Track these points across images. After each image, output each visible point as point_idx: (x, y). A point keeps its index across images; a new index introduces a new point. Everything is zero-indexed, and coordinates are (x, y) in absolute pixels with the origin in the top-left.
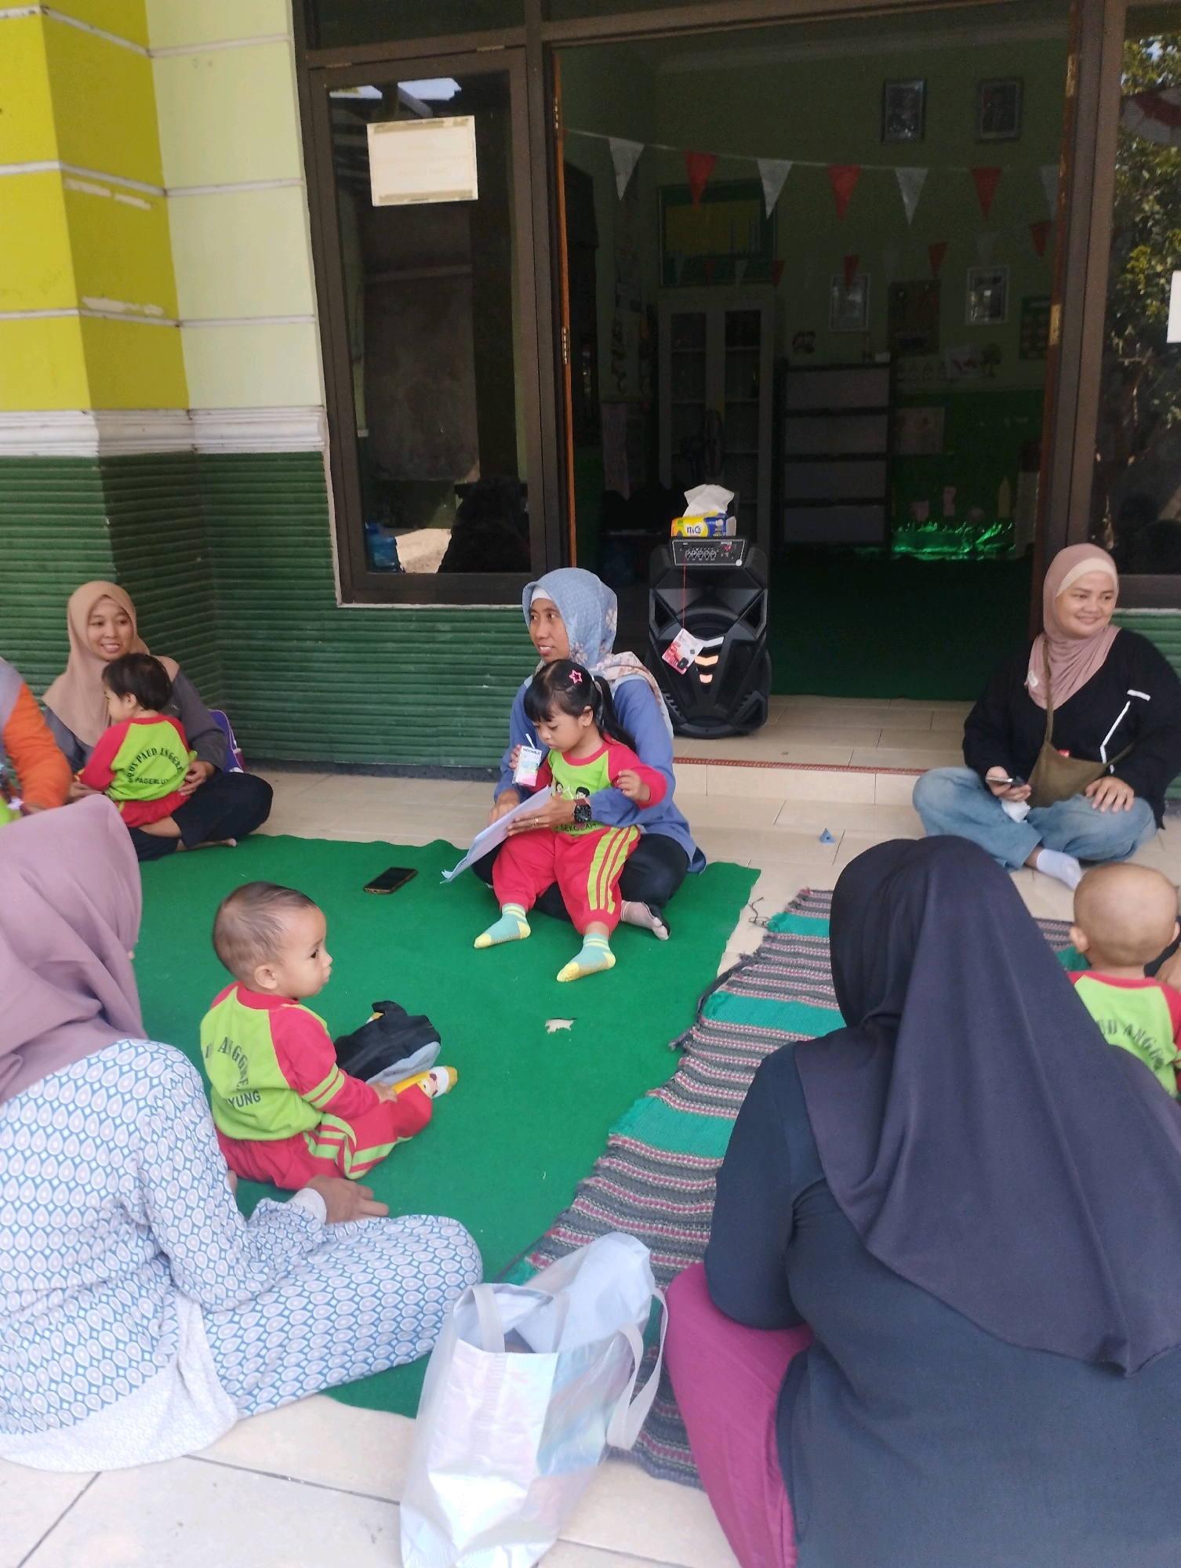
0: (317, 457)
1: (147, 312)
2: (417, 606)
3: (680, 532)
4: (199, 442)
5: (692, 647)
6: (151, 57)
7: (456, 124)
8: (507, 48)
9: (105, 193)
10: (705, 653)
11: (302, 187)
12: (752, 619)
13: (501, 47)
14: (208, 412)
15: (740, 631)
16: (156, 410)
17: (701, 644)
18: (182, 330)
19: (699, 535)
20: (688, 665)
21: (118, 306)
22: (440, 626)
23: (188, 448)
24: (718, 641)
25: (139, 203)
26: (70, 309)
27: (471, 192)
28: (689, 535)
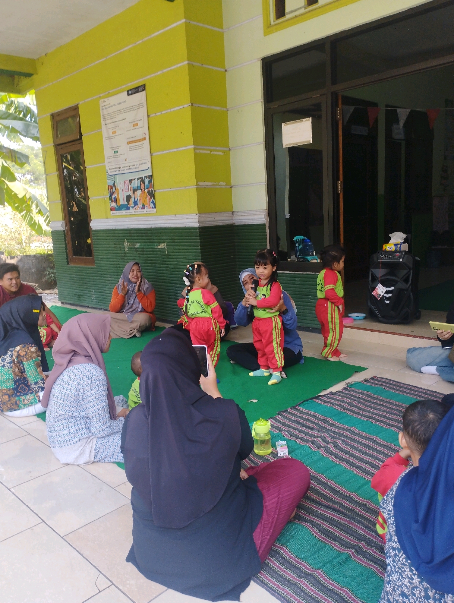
0: (264, 225)
1: (220, 184)
2: (291, 272)
3: (385, 249)
4: (235, 221)
5: (382, 290)
6: (228, 110)
7: (306, 120)
8: (320, 95)
9: (209, 152)
10: (387, 292)
11: (264, 144)
12: (406, 281)
13: (319, 95)
14: (238, 212)
15: (401, 285)
16: (221, 212)
17: (385, 289)
18: (232, 188)
19: (392, 250)
20: (381, 297)
21: (210, 184)
22: (297, 279)
23: (231, 223)
24: (392, 288)
25: (220, 153)
26: (194, 186)
27: (310, 141)
28: (388, 250)
